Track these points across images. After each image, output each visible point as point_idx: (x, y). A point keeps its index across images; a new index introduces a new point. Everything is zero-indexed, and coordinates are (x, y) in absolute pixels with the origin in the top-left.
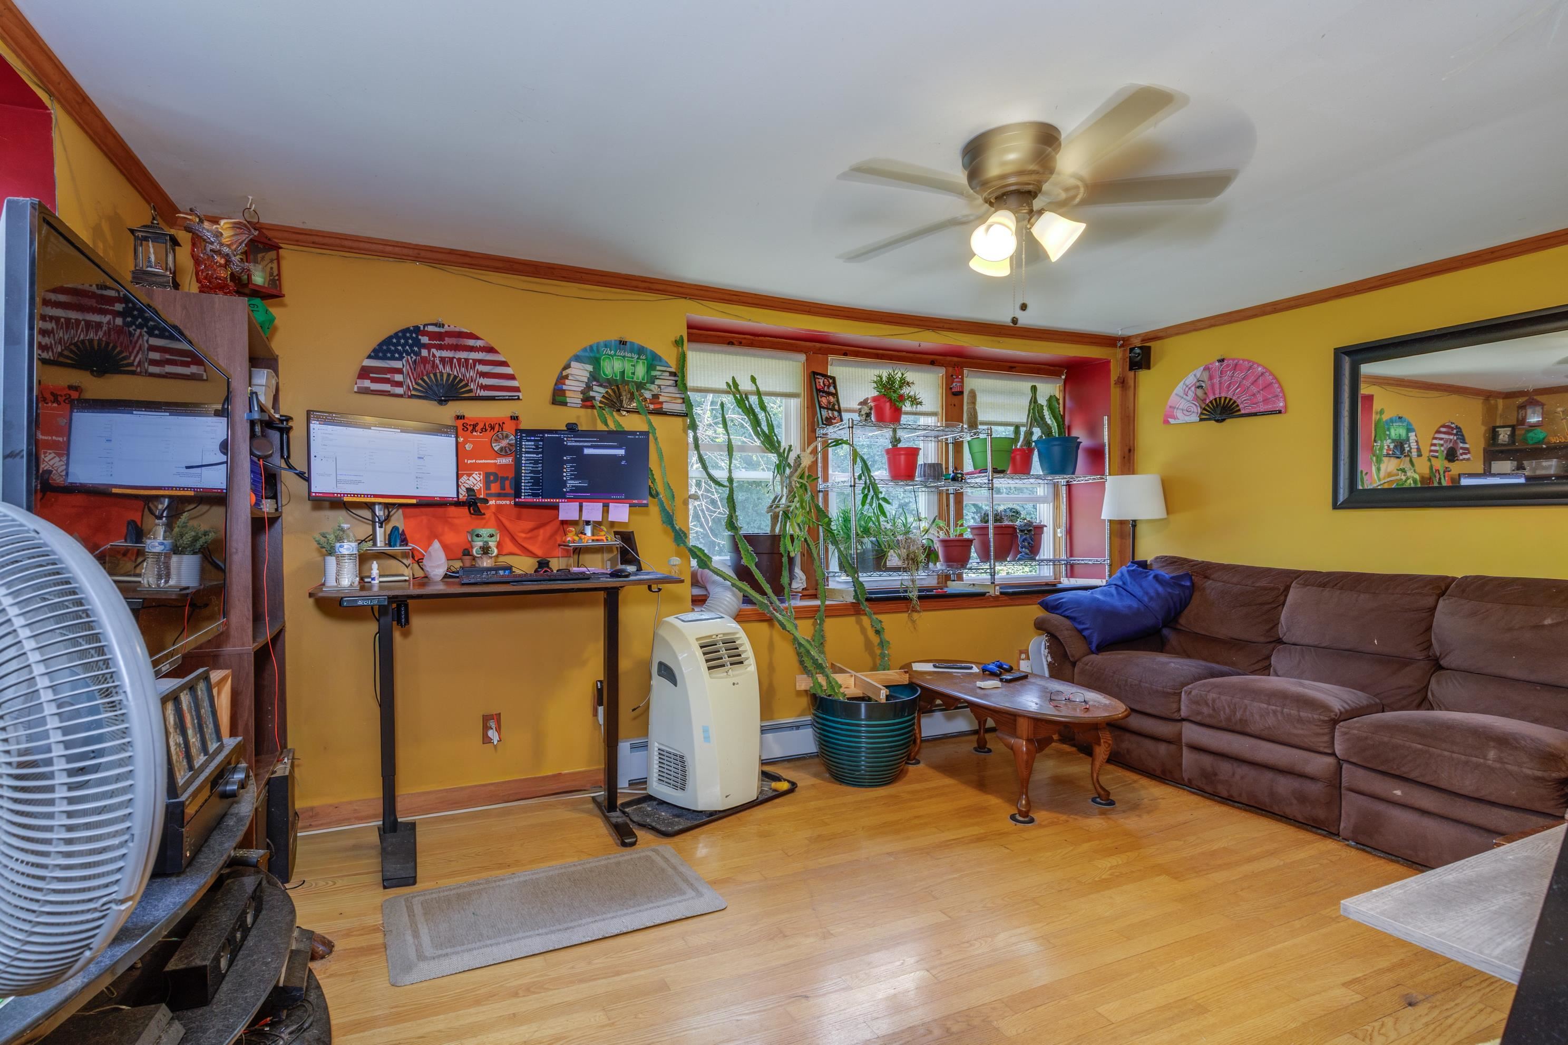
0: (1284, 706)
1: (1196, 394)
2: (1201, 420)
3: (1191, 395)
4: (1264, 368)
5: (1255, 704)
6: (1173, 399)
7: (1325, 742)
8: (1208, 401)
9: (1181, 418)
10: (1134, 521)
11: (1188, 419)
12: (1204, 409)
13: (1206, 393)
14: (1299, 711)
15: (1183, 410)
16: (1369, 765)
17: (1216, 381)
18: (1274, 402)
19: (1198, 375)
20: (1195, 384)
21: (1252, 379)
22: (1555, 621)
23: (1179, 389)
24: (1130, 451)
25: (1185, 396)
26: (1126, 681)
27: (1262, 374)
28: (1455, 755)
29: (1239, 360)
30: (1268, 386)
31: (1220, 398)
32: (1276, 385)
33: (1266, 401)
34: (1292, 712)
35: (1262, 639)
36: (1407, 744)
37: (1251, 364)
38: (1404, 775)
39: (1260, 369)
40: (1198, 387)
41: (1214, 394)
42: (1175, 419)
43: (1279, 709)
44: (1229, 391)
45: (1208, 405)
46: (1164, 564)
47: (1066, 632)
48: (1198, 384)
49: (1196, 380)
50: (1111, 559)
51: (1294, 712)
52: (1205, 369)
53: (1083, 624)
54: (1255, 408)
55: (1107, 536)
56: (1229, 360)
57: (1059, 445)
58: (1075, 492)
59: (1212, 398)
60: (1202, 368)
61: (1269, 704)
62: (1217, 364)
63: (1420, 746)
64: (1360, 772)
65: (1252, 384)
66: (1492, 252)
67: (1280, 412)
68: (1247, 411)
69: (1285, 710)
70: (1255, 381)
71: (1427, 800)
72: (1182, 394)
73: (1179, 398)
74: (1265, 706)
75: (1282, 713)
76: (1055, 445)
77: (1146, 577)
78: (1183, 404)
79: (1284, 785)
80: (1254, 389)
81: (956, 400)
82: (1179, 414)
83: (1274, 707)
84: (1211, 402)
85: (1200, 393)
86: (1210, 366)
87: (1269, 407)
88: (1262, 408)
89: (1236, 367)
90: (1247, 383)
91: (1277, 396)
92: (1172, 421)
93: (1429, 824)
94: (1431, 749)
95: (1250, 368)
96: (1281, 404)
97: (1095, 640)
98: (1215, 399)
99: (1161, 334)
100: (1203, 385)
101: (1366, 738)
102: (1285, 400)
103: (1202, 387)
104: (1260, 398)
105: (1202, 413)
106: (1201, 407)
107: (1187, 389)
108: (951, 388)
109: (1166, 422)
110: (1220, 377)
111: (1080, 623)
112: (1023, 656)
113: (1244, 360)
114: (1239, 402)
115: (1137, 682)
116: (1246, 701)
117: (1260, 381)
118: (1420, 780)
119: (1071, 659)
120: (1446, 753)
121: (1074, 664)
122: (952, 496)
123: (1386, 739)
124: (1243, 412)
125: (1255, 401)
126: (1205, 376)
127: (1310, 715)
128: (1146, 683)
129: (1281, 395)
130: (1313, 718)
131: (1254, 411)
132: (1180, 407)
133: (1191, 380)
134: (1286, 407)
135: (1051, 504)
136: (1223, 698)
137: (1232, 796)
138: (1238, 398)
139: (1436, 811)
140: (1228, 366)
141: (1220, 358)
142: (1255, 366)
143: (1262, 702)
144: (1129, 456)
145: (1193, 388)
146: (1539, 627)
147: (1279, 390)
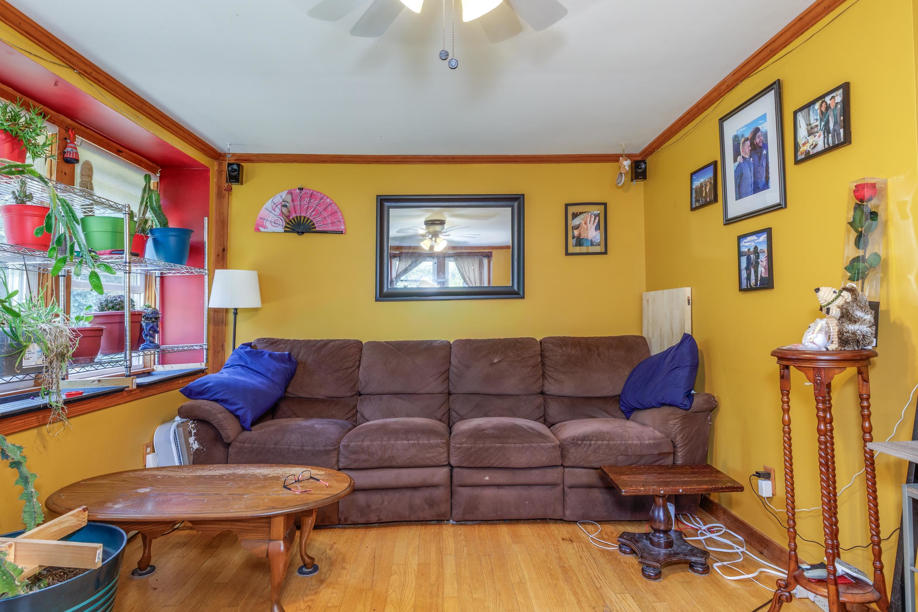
0: (418, 439)
1: (281, 211)
2: (285, 231)
3: (278, 211)
4: (331, 200)
5: (399, 442)
6: (263, 212)
7: (445, 458)
8: (291, 218)
9: (270, 228)
10: (236, 309)
11: (275, 229)
12: (288, 223)
13: (289, 212)
14: (428, 440)
15: (271, 222)
16: (473, 466)
17: (297, 203)
18: (338, 225)
19: (284, 197)
20: (281, 203)
21: (323, 206)
22: (498, 360)
23: (269, 204)
24: (224, 250)
25: (273, 211)
26: (289, 449)
27: (330, 204)
28: (517, 445)
29: (314, 191)
30: (334, 213)
31: (300, 217)
32: (340, 214)
33: (333, 223)
34: (425, 442)
35: (349, 394)
36: (493, 445)
37: (322, 195)
38: (492, 466)
39: (328, 200)
40: (284, 206)
41: (296, 213)
42: (265, 228)
43: (416, 442)
44: (307, 212)
45: (290, 221)
46: (266, 345)
47: (220, 416)
48: (283, 203)
49: (281, 200)
50: (208, 345)
51: (426, 442)
52: (288, 193)
53: (236, 404)
54: (326, 227)
55: (205, 323)
56: (306, 189)
57: (174, 236)
58: (168, 283)
59: (294, 215)
60: (286, 192)
61: (408, 440)
62: (298, 191)
63: (499, 445)
64: (466, 472)
65: (324, 210)
66: (453, 158)
67: (341, 233)
68: (320, 229)
69: (420, 442)
70: (326, 208)
71: (501, 477)
72: (271, 209)
73: (268, 212)
74: (406, 442)
75: (419, 444)
76: (172, 236)
77: (262, 356)
78: (272, 217)
79: (418, 497)
80: (325, 214)
81: (66, 168)
82: (268, 224)
83: (412, 442)
84: (293, 219)
85: (285, 210)
86: (293, 192)
87: (334, 228)
88: (330, 228)
89: (312, 196)
90: (320, 209)
91: (340, 221)
92: (262, 229)
93: (503, 493)
94: (505, 445)
95: (322, 198)
96: (343, 227)
97: (249, 418)
98: (297, 217)
99: (253, 158)
100: (288, 205)
101: (471, 448)
102: (344, 225)
103: (286, 206)
104: (329, 221)
105: (286, 227)
106: (286, 222)
107: (274, 206)
108: (65, 153)
109: (257, 230)
110: (300, 201)
111: (232, 404)
112: (149, 450)
113: (318, 192)
114: (314, 221)
115: (299, 448)
116: (392, 442)
117: (329, 209)
118: (499, 466)
119: (225, 441)
120: (512, 445)
121: (228, 445)
122: (61, 279)
123: (481, 445)
124: (317, 229)
125: (326, 222)
126: (289, 199)
127: (436, 441)
128: (308, 446)
129: (342, 221)
130: (439, 443)
131: (325, 229)
132: (269, 219)
133: (278, 199)
134: (345, 229)
135: (142, 295)
136: (375, 443)
137: (380, 519)
138: (314, 218)
139: (509, 482)
140: (306, 193)
141: (301, 187)
142: (325, 197)
143: (403, 440)
144: (223, 255)
145: (280, 206)
146: (493, 364)
147: (341, 217)
